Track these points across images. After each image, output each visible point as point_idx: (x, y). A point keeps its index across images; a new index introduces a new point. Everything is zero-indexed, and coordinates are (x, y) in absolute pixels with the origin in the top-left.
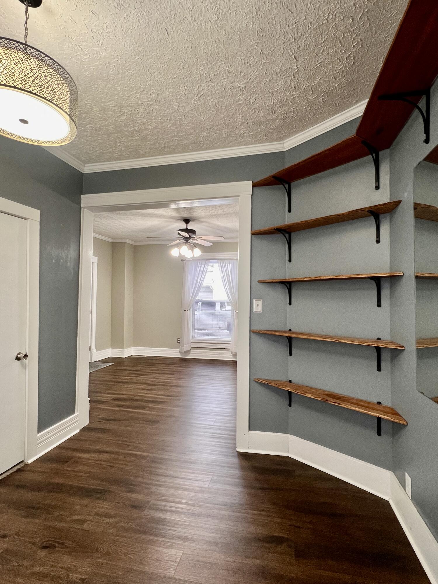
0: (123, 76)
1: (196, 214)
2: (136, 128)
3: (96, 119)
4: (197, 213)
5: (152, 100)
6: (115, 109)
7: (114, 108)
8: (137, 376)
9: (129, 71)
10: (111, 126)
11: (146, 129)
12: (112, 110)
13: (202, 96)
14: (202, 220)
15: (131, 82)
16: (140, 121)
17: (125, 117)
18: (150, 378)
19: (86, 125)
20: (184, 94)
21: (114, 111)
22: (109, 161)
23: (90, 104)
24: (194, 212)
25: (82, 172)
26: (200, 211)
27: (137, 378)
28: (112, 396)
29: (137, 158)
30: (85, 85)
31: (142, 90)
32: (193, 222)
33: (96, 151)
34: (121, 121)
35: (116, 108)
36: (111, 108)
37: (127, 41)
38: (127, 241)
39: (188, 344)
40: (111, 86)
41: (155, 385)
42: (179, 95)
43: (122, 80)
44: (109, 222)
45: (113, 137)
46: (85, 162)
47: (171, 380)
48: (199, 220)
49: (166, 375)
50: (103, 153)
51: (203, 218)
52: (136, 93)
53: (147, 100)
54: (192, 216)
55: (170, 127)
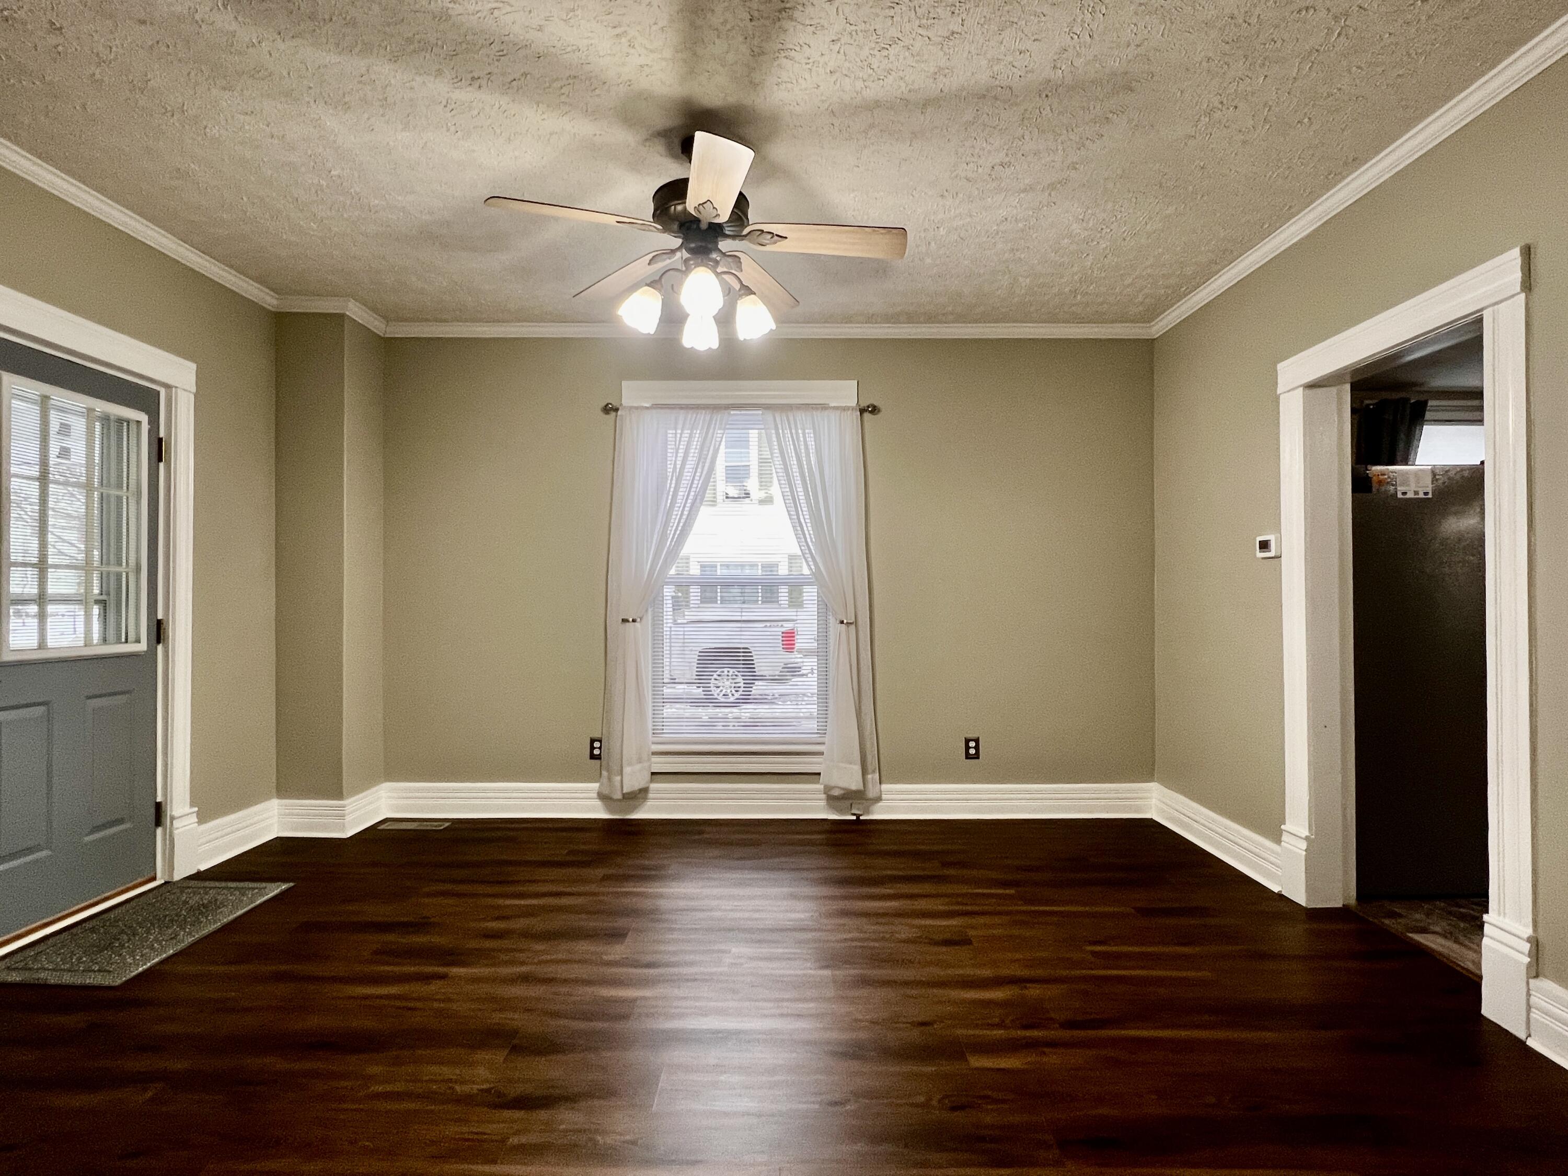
39: (640, 761)
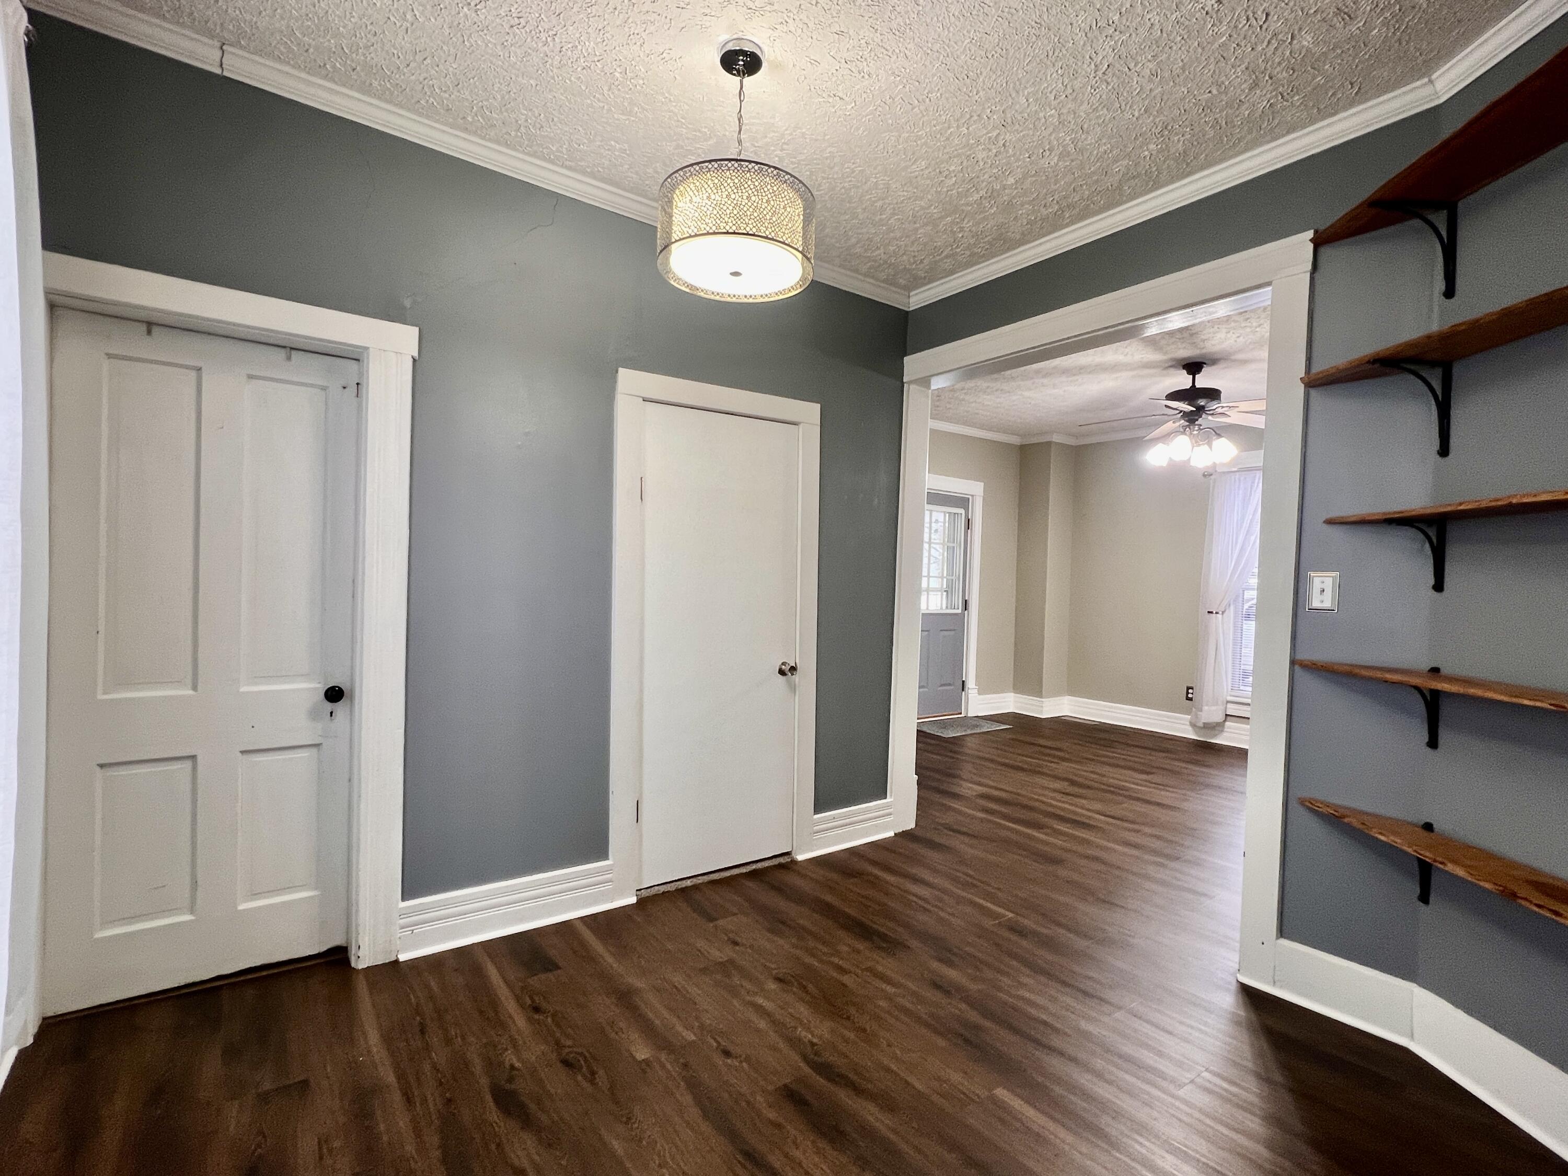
0: (922, 108)
1: (1213, 345)
2: (982, 193)
3: (902, 202)
4: (1213, 342)
5: (994, 128)
6: (930, 172)
7: (927, 172)
8: (1053, 760)
9: (930, 95)
10: (932, 205)
11: (1004, 188)
12: (925, 176)
13: (1109, 70)
14: (1240, 356)
15: (942, 112)
16: (986, 176)
17: (954, 179)
18: (1084, 771)
19: (889, 220)
20: (1061, 85)
21: (928, 178)
22: (954, 274)
23: (882, 180)
24: (1204, 341)
25: (906, 309)
26: (1221, 335)
27: (1052, 764)
28: (980, 788)
29: (1008, 250)
30: (864, 152)
31: (968, 116)
32: (1214, 367)
33: (922, 261)
34: (948, 191)
35: (930, 170)
36: (921, 173)
37: (909, 47)
38: (1056, 438)
39: (1216, 703)
40: (907, 135)
41: (1089, 787)
42: (1051, 92)
43: (924, 116)
44: (998, 400)
45: (944, 225)
46: (908, 288)
47: (1137, 784)
48: (1233, 357)
49: (1130, 772)
50: (935, 262)
51: (1240, 351)
52: (958, 127)
53: (985, 132)
54: (1204, 351)
55: (1057, 165)
